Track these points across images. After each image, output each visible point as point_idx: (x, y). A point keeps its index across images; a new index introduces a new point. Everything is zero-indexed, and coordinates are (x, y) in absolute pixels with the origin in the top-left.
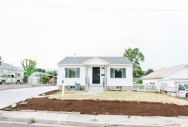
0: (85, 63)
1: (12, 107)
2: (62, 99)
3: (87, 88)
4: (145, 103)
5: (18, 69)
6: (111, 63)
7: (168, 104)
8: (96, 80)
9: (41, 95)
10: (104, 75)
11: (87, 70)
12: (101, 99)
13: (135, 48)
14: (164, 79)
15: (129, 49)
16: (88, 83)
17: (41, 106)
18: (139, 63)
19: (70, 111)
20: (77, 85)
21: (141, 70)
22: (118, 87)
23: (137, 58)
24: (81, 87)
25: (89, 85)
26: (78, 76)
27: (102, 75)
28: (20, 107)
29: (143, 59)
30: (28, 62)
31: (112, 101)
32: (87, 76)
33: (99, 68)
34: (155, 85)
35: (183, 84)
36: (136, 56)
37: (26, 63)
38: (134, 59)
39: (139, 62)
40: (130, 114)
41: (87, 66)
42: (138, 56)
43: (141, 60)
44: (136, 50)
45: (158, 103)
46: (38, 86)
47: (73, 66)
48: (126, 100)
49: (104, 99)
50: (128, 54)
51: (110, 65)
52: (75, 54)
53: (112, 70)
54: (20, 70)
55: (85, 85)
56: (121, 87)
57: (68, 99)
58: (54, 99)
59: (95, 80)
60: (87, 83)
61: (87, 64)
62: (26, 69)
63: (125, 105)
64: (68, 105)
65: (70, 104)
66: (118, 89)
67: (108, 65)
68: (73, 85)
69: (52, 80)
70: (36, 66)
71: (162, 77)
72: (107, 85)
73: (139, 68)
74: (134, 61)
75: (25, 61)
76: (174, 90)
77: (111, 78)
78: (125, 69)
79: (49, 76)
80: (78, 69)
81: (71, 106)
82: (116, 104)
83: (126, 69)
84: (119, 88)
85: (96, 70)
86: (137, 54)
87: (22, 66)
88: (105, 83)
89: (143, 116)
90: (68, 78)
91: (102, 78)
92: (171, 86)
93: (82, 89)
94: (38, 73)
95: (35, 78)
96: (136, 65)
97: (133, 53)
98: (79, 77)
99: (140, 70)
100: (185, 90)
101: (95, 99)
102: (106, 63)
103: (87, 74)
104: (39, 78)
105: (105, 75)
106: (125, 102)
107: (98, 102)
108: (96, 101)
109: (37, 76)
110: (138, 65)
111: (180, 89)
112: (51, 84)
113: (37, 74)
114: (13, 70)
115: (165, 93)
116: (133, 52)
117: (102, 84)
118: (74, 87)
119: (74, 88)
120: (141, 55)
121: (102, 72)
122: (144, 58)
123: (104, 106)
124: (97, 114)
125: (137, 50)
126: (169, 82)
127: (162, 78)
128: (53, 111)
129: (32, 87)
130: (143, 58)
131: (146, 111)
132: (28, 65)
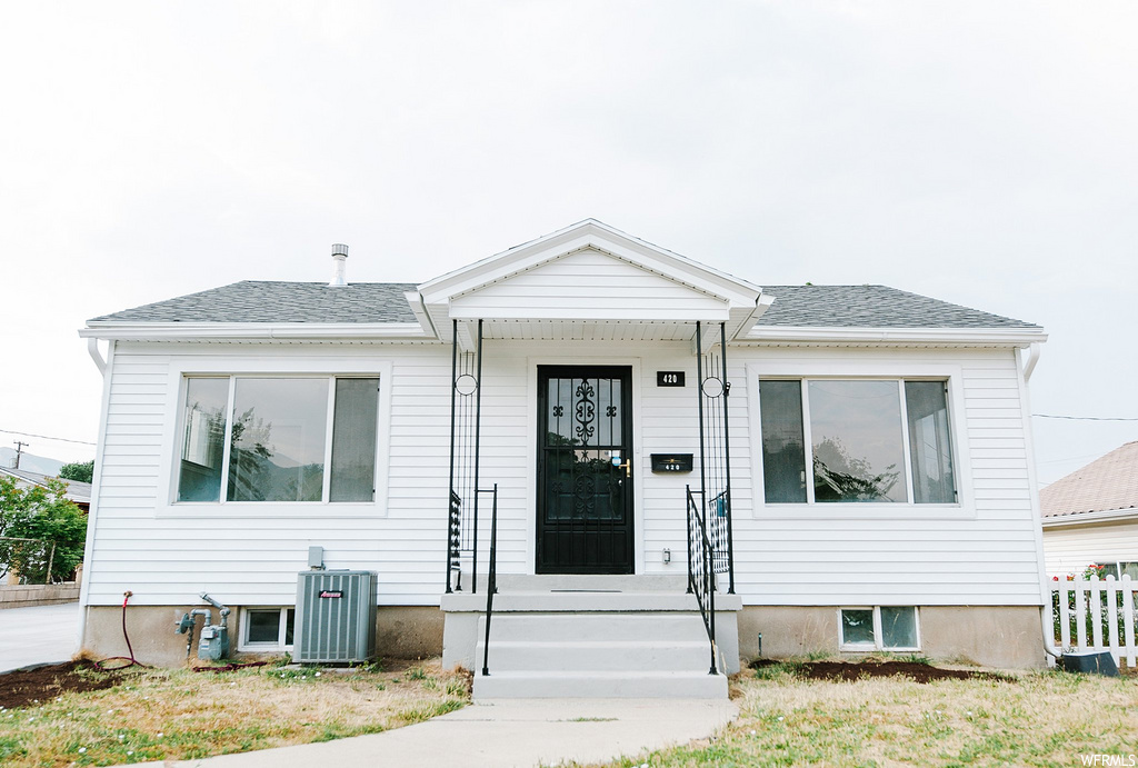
3: (460, 643)
8: (584, 530)
10: (684, 463)
11: (466, 407)
16: (483, 569)
20: (328, 588)
22: (857, 621)
24: (384, 621)
25: (492, 589)
26: (358, 482)
27: (660, 463)
32: (464, 467)
33: (623, 374)
52: (341, 253)
55: (435, 595)
59: (572, 524)
60: (467, 568)
66: (860, 649)
68: (283, 591)
77: (770, 498)
78: (943, 383)
83: (954, 387)
84: (880, 637)
90: (222, 506)
93: (392, 648)
98: (368, 494)
103: (468, 439)
117: (656, 581)
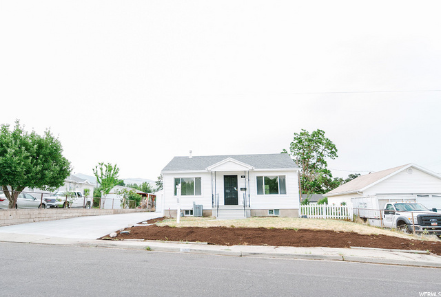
0: (210, 168)
1: (111, 236)
2: (178, 226)
3: (214, 213)
4: (305, 230)
5: (85, 182)
6: (256, 167)
7: (343, 232)
8: (231, 199)
9: (141, 223)
10: (245, 189)
11: (214, 180)
12: (237, 226)
13: (316, 131)
14: (364, 195)
15: (303, 132)
16: (217, 204)
17: (151, 235)
18: (325, 163)
19: (192, 241)
20: (198, 207)
21: (331, 176)
22: (271, 211)
23: (320, 151)
24: (204, 211)
25: (218, 207)
26: (199, 193)
27: (241, 189)
28: (122, 236)
29: (333, 153)
30: (104, 169)
31: (254, 228)
32: (214, 191)
33: (236, 176)
34: (345, 206)
35: (392, 203)
36: (319, 147)
37: (101, 169)
38: (314, 154)
39: (326, 159)
40: (278, 244)
41: (214, 174)
42: (322, 147)
43: (330, 155)
44: (319, 132)
45: (327, 231)
46: (124, 212)
47: (189, 175)
48: (276, 227)
49: (242, 226)
50: (299, 142)
51: (255, 170)
52: (191, 152)
53: (259, 179)
54: (87, 184)
55: (211, 208)
56: (277, 211)
57: (188, 226)
58: (167, 226)
59: (229, 198)
60: (215, 204)
61: (214, 170)
62: (100, 180)
63: (273, 233)
64: (188, 234)
65: (192, 232)
66: (271, 215)
67: (252, 171)
68: (190, 208)
69: (147, 200)
70: (118, 174)
71: (361, 190)
72: (251, 208)
73: (326, 172)
74: (316, 157)
75: (99, 166)
76: (377, 215)
77: (258, 193)
79: (140, 194)
80: (198, 180)
81: (194, 235)
82: (260, 232)
83: (286, 177)
84: (274, 212)
85: (230, 181)
86: (320, 143)
87: (94, 175)
88: (248, 204)
89: (298, 246)
91: (241, 194)
92: (373, 207)
93: (205, 214)
94: (120, 188)
95: (115, 196)
96: (318, 167)
97: (310, 140)
98: (201, 194)
99: (329, 177)
100: (396, 213)
101: (228, 226)
102: (247, 168)
103: (214, 188)
104: (122, 197)
105: (247, 189)
106: (274, 230)
107: (232, 229)
108: (229, 229)
109: (120, 193)
110: (324, 165)
111: (387, 213)
112: (144, 210)
113: (119, 190)
114: (75, 183)
115: (362, 221)
116: (310, 137)
117: (241, 206)
118: (192, 211)
119: (192, 214)
120: (330, 145)
121: (241, 183)
122: (336, 150)
123: (241, 235)
124: (231, 245)
125: (321, 134)
126: (369, 199)
127: (362, 193)
128: (169, 240)
129: (114, 214)
130: (333, 150)
131: (305, 241)
132: (104, 173)
